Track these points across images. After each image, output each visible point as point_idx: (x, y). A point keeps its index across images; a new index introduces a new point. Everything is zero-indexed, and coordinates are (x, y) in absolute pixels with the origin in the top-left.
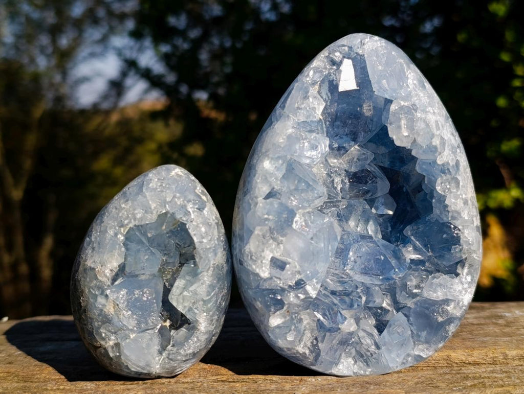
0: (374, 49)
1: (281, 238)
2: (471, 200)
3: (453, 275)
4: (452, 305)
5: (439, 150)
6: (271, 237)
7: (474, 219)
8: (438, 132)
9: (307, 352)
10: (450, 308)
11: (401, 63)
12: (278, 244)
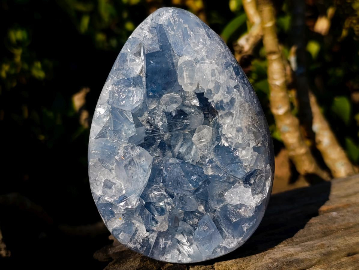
0: (167, 19)
1: (111, 166)
2: (246, 127)
3: (248, 185)
4: (243, 208)
5: (213, 92)
6: (103, 166)
7: (250, 142)
8: (213, 78)
9: (139, 247)
10: (242, 211)
11: (186, 28)
12: (110, 171)
